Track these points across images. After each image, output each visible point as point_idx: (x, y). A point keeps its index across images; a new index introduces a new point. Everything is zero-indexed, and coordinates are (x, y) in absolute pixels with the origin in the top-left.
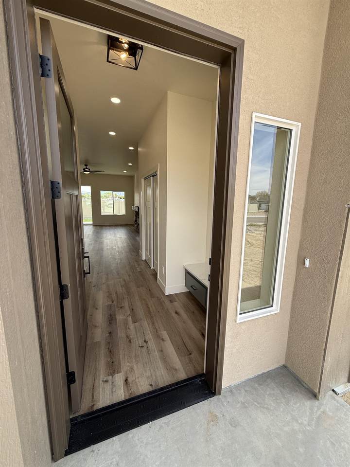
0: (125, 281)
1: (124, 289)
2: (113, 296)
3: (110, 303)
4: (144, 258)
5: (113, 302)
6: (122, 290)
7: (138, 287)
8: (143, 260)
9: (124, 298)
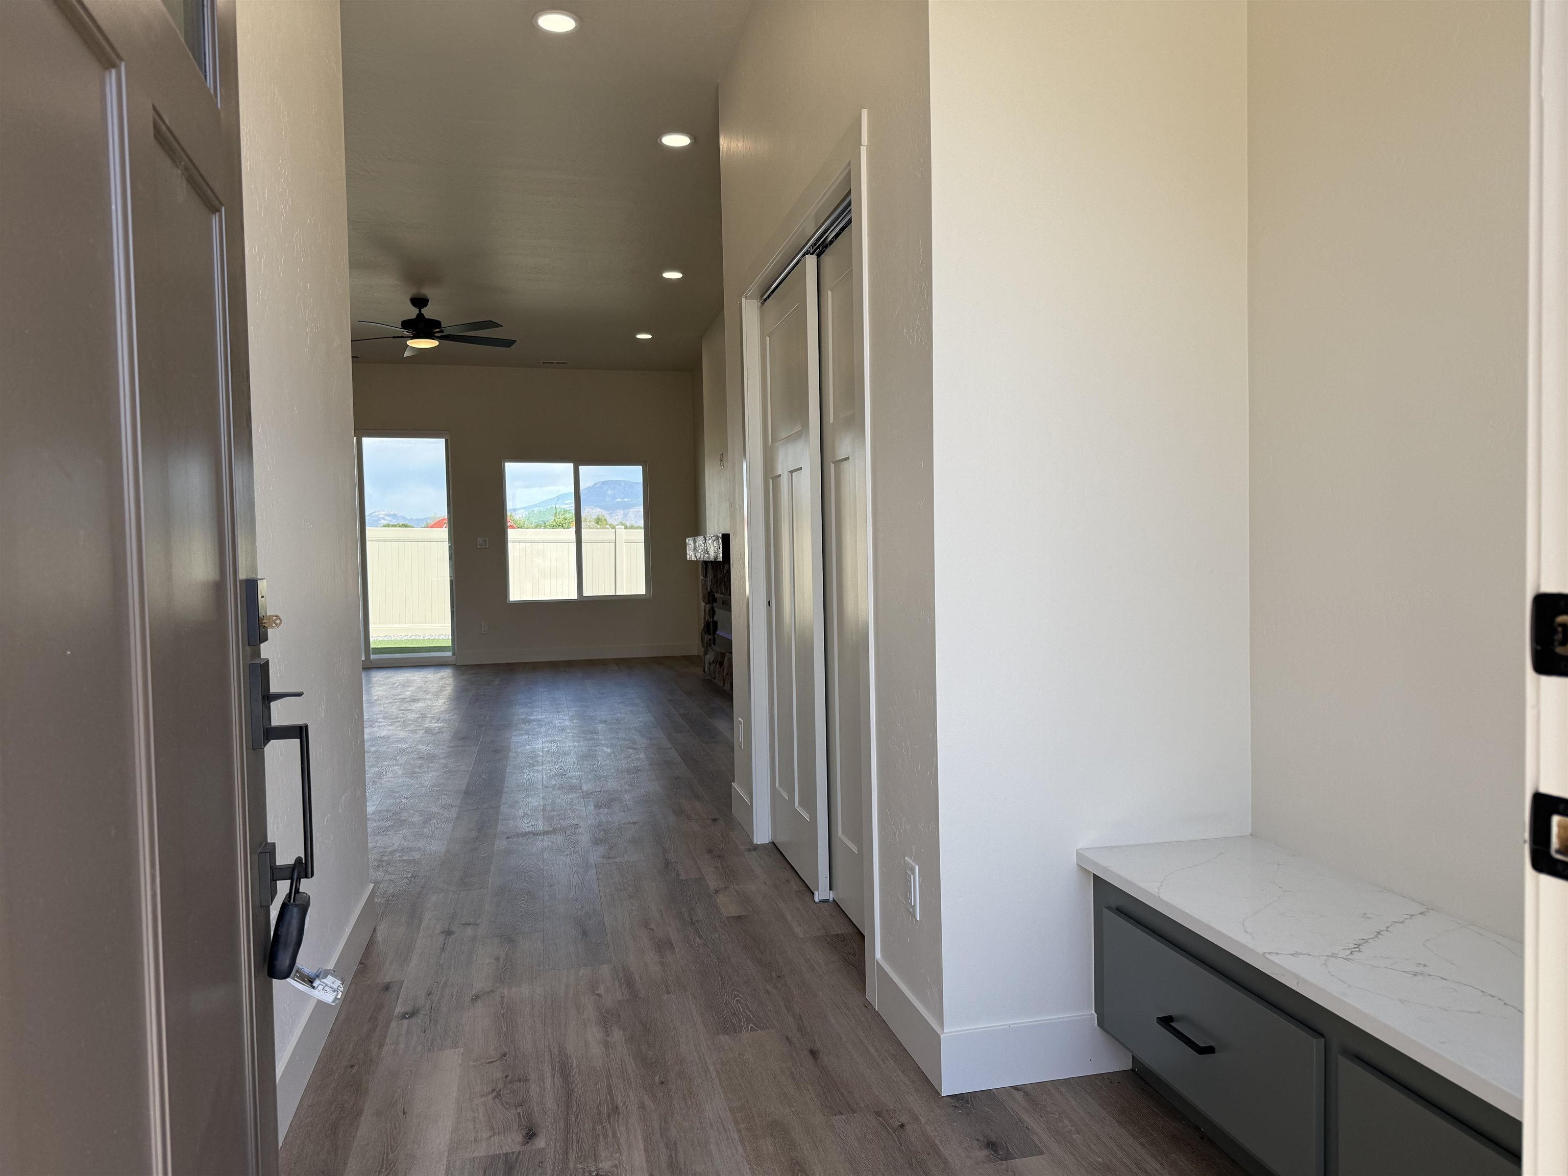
0: (629, 982)
1: (617, 1035)
2: (534, 1090)
3: (512, 1142)
4: (762, 834)
5: (530, 1135)
6: (606, 1044)
7: (725, 1031)
8: (756, 848)
9: (616, 1109)
